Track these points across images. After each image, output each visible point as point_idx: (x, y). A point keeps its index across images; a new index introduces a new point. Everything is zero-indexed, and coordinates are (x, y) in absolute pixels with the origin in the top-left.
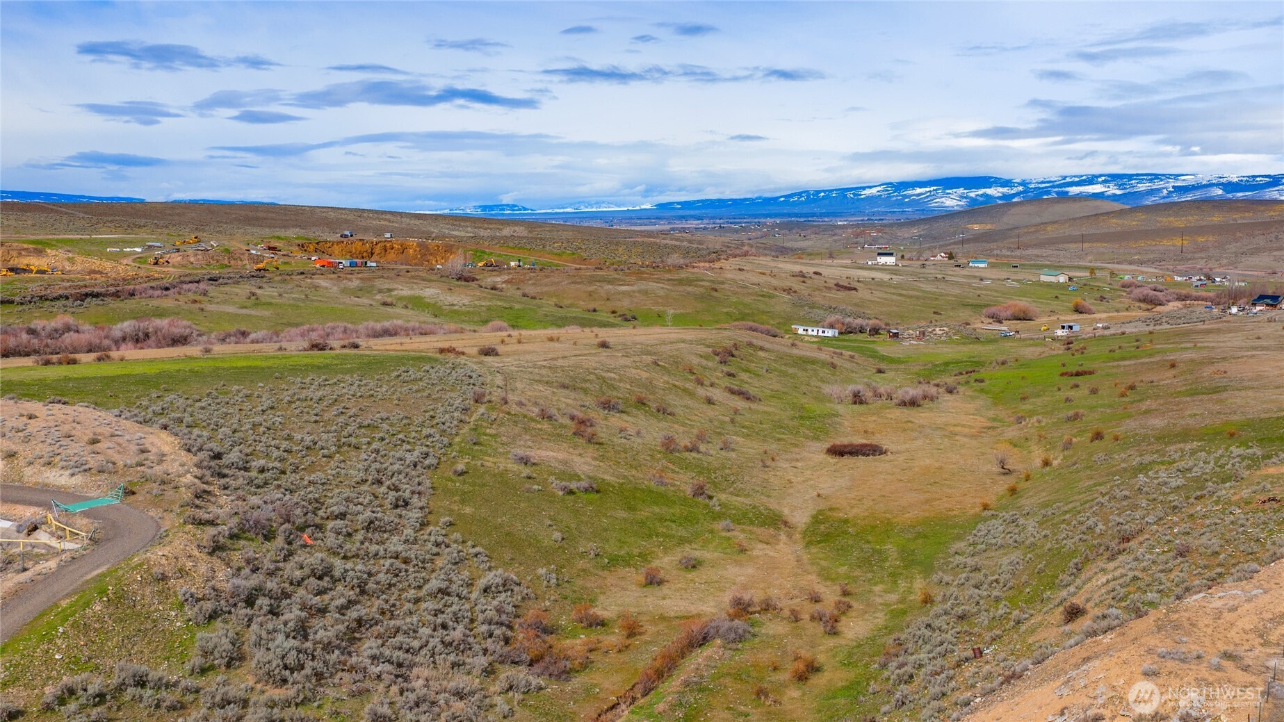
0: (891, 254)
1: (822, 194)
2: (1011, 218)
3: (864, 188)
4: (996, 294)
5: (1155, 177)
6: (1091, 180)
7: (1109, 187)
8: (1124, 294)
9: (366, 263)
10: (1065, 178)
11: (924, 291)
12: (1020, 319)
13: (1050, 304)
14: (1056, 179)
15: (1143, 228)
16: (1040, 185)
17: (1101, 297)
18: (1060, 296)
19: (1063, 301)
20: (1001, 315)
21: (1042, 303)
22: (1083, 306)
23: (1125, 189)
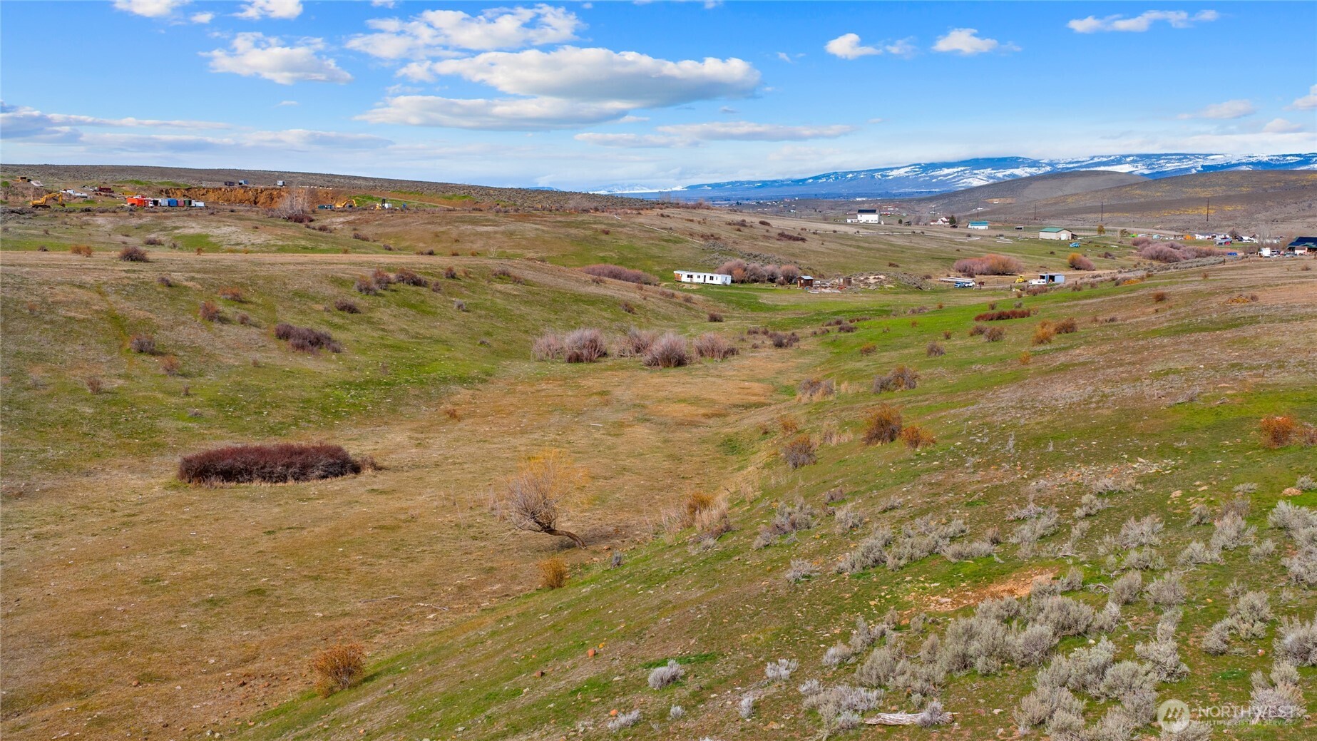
0: (873, 211)
1: (851, 175)
2: (1031, 193)
3: (892, 169)
4: (980, 249)
5: (1184, 156)
6: (1119, 160)
7: (1137, 167)
8: (1134, 251)
9: (190, 202)
10: (1092, 158)
11: (892, 245)
12: (999, 274)
13: (1042, 260)
14: (1084, 159)
15: (1167, 198)
16: (1068, 166)
17: (1106, 253)
18: (1056, 252)
19: (1059, 257)
20: (975, 268)
21: (1033, 258)
22: (1081, 261)
23: (1154, 168)
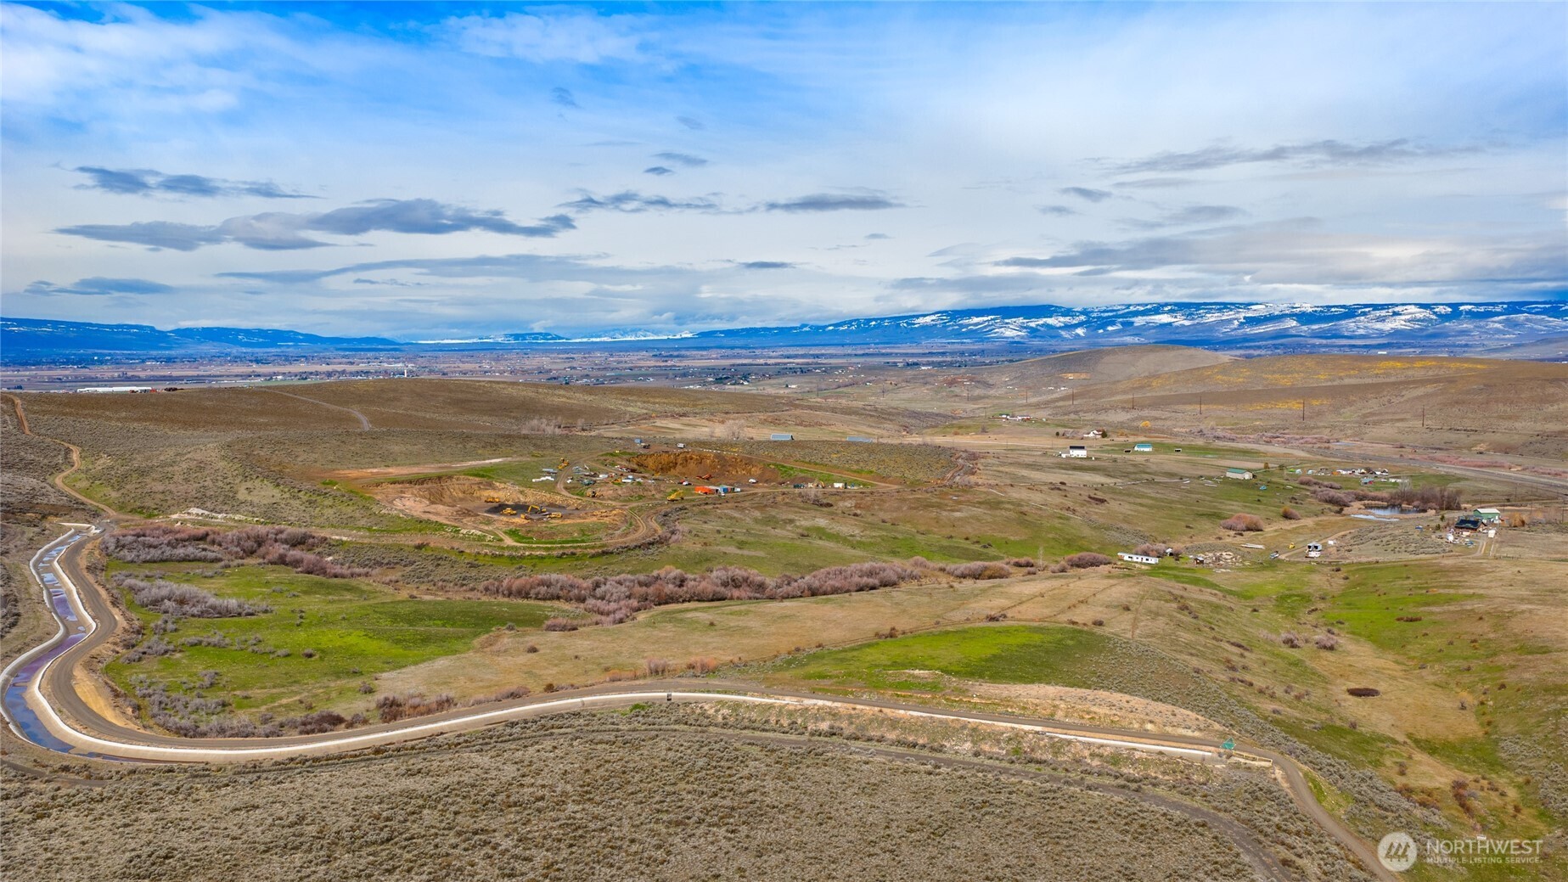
0: (1082, 448)
1: (874, 323)
2: (1106, 367)
3: (918, 317)
5: (1224, 306)
6: (1158, 309)
7: (1176, 317)
10: (1128, 306)
12: (1252, 530)
22: (1291, 513)
23: (1193, 319)
